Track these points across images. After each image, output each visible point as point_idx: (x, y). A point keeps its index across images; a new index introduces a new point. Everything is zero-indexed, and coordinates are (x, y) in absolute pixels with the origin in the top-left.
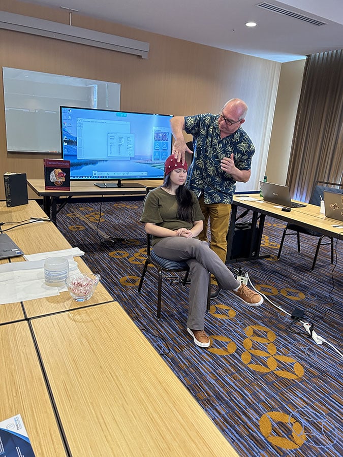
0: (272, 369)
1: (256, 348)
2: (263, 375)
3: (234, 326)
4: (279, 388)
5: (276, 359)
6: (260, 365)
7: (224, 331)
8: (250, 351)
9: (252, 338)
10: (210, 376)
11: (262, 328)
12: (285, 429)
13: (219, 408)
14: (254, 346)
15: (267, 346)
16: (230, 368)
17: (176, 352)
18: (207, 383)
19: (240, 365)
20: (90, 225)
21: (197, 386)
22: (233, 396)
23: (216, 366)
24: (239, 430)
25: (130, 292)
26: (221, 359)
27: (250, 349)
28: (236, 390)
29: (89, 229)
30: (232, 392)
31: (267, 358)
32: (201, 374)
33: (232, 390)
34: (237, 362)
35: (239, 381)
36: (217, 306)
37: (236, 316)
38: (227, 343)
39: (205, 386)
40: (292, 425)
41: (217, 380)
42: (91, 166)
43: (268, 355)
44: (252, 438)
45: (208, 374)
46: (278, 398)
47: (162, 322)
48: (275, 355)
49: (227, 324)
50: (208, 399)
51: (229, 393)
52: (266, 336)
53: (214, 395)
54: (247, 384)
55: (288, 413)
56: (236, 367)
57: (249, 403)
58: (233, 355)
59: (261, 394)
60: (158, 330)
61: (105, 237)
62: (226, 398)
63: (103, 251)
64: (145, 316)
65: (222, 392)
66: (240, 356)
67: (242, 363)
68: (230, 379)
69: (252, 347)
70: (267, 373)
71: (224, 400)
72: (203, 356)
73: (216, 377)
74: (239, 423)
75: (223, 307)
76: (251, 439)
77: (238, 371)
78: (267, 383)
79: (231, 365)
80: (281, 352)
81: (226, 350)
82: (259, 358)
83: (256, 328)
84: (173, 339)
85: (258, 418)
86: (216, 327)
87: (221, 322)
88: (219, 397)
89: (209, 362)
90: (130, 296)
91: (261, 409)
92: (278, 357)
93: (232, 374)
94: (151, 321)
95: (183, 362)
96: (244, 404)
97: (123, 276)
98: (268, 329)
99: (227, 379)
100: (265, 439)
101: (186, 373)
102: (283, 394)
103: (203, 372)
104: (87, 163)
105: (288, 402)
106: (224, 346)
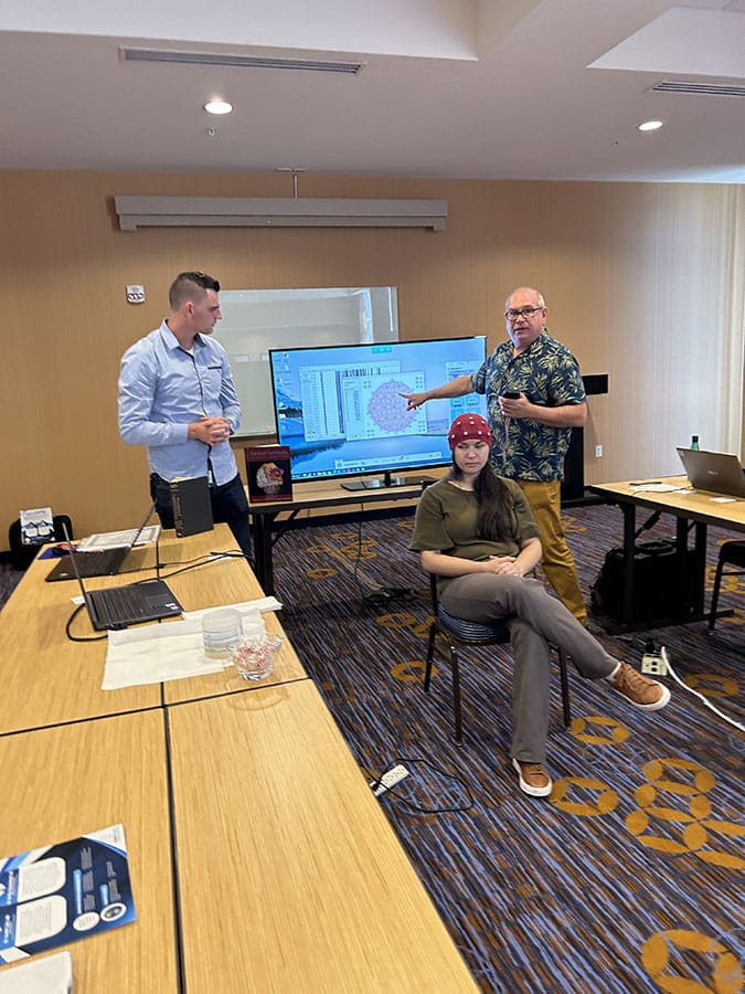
0: (693, 847)
1: (662, 803)
2: (668, 859)
3: (620, 760)
4: (700, 884)
5: (707, 829)
6: (666, 838)
7: (595, 769)
8: (648, 810)
9: (659, 784)
10: (551, 855)
11: (684, 763)
12: (699, 965)
13: (559, 916)
14: (659, 800)
15: (689, 800)
16: (597, 841)
17: (486, 807)
18: (543, 868)
19: (620, 837)
20: (347, 566)
21: (521, 873)
22: (592, 893)
23: (568, 836)
24: (596, 959)
25: (409, 694)
26: (580, 823)
27: (650, 806)
28: (602, 884)
29: (345, 574)
30: (593, 887)
31: (686, 824)
32: (531, 851)
33: (594, 884)
34: (612, 829)
35: (614, 867)
36: (589, 719)
37: (630, 740)
38: (599, 792)
39: (536, 872)
40: (716, 956)
41: (563, 863)
42: (330, 452)
43: (688, 819)
44: (619, 974)
45: (546, 850)
46: (694, 904)
47: (466, 749)
48: (705, 819)
49: (606, 755)
50: (538, 898)
51: (587, 890)
52: (692, 780)
53: (553, 890)
54: (629, 873)
55: (712, 933)
56: (611, 840)
57: (628, 909)
58: (607, 817)
59: (657, 895)
60: (455, 764)
61: (374, 588)
62: (577, 898)
63: (366, 616)
64: (433, 738)
65: (571, 887)
66: (623, 818)
67: (625, 833)
68: (592, 861)
69: (655, 802)
70: (679, 856)
71: (574, 901)
72: (542, 816)
73: (563, 857)
74: (597, 946)
75: (603, 721)
76: (619, 978)
77: (614, 848)
78: (675, 875)
79: (600, 835)
80: (721, 814)
81: (594, 806)
82: (666, 825)
83: (670, 764)
84: (484, 784)
85: (642, 939)
86: (580, 761)
87: (591, 752)
88: (563, 896)
89: (553, 827)
90: (408, 700)
91: (653, 923)
92: (712, 825)
93: (599, 854)
94: (445, 749)
95: (496, 825)
96: (616, 911)
97: (398, 662)
98: (698, 766)
99: (585, 861)
100: (650, 980)
101: (502, 848)
102: (707, 896)
103: (537, 846)
104: (322, 447)
105: (718, 913)
106: (590, 798)
